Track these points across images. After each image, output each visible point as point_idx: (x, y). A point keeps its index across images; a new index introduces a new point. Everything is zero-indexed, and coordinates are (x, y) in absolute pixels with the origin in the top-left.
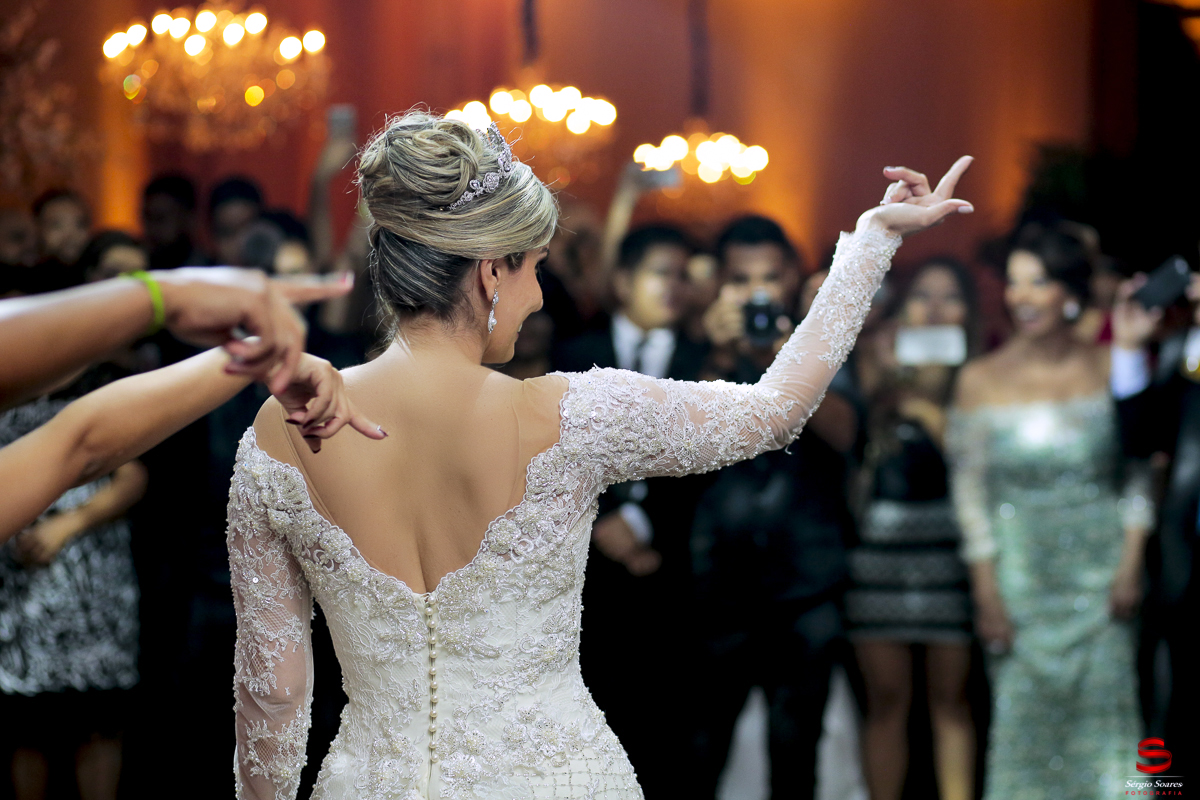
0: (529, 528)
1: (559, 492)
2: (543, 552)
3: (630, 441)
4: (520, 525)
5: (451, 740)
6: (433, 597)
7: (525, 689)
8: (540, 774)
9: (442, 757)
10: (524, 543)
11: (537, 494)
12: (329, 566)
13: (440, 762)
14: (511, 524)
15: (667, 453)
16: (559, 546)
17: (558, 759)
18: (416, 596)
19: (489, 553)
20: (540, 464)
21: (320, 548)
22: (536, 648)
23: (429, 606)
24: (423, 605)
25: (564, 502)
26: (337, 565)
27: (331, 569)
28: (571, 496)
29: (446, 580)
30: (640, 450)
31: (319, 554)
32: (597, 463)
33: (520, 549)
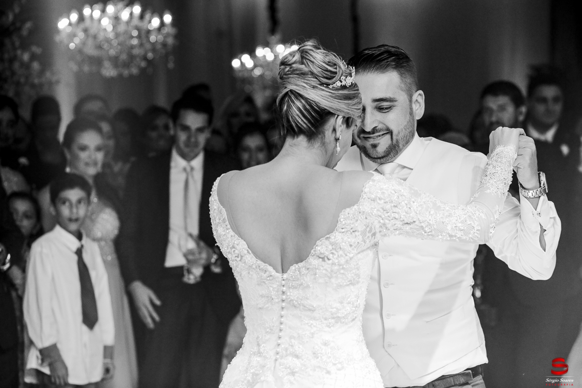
0: (336, 247)
1: (353, 230)
2: (343, 261)
3: (395, 213)
4: (332, 244)
5: (286, 350)
6: (285, 276)
7: (327, 329)
8: (328, 372)
9: (282, 357)
10: (332, 253)
11: (342, 229)
12: (238, 257)
13: (279, 360)
14: (327, 242)
15: (417, 223)
16: (351, 259)
17: (339, 366)
18: (278, 274)
19: (315, 256)
20: (347, 214)
21: (234, 248)
22: (335, 309)
23: (284, 280)
24: (280, 279)
25: (356, 236)
26: (242, 257)
27: (239, 259)
28: (360, 233)
29: (293, 268)
30: (402, 219)
31: (234, 251)
32: (376, 219)
33: (331, 256)
